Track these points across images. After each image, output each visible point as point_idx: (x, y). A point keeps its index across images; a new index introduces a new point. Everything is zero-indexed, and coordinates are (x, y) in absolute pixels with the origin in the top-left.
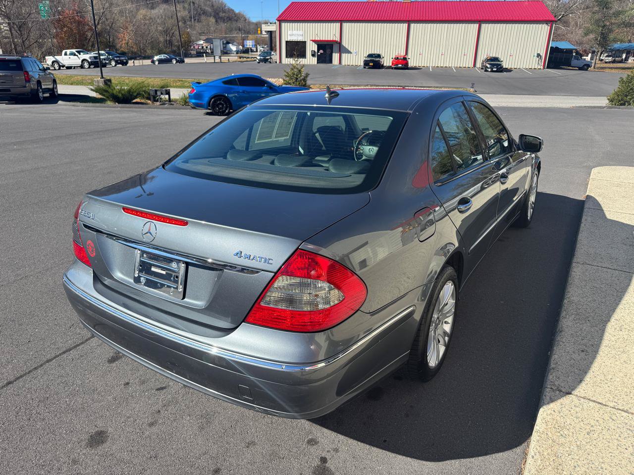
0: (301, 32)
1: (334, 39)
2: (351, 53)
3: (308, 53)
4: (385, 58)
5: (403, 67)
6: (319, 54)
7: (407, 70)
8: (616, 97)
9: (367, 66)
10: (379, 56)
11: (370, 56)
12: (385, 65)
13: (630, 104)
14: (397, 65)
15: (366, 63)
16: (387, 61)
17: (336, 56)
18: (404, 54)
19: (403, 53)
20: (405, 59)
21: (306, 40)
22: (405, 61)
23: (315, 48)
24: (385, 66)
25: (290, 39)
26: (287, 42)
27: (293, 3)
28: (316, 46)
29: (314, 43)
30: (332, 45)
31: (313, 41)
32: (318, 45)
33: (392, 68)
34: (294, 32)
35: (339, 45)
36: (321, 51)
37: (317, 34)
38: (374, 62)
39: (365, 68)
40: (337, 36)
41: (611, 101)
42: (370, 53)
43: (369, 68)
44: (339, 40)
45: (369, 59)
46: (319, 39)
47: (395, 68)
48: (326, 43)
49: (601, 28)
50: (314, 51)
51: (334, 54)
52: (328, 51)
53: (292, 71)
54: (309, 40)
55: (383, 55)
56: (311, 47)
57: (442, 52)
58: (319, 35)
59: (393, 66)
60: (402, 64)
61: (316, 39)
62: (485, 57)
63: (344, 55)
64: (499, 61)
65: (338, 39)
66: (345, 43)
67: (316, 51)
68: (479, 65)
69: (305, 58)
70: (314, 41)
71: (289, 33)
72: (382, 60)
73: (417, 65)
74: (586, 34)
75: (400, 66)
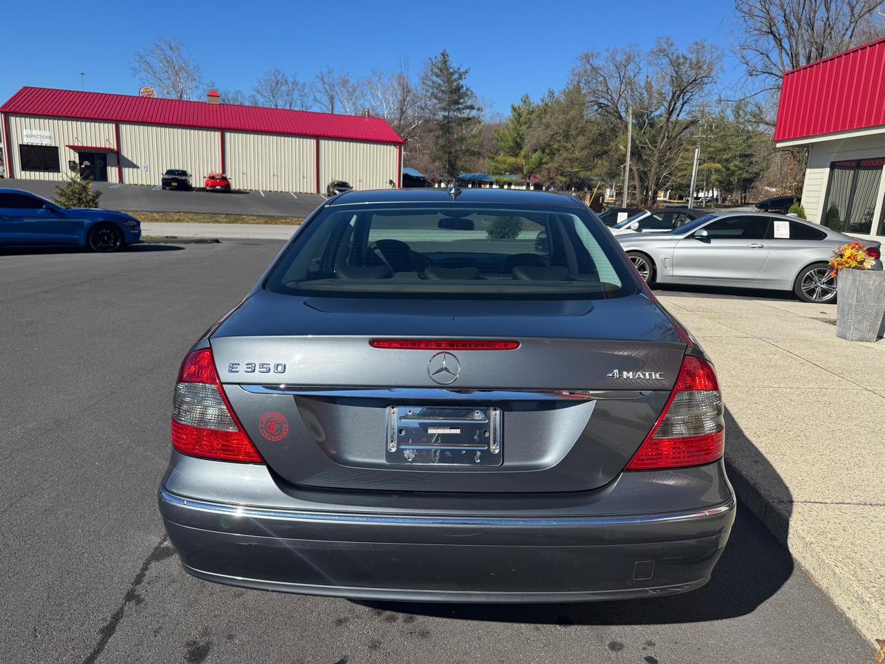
0: (47, 133)
1: (108, 146)
2: (138, 168)
3: (64, 165)
4: (193, 177)
5: (223, 189)
6: (83, 166)
7: (229, 194)
8: (495, 230)
9: (167, 186)
10: (184, 173)
11: (169, 172)
12: (194, 186)
13: (509, 237)
14: (215, 186)
15: (166, 183)
16: (197, 181)
17: (112, 173)
18: (221, 172)
19: (218, 171)
20: (224, 179)
21: (57, 145)
22: (225, 183)
23: (75, 157)
24: (195, 188)
25: (26, 141)
26: (22, 147)
27: (25, 88)
28: (77, 155)
29: (72, 151)
30: (105, 155)
31: (70, 147)
32: (79, 154)
33: (207, 191)
34: (34, 131)
35: (116, 155)
36: (87, 163)
37: (77, 138)
38: (176, 181)
39: (164, 188)
40: (111, 142)
41: (491, 233)
42: (169, 168)
43: (171, 189)
44: (115, 148)
45: (170, 177)
46: (80, 145)
47: (211, 191)
48: (93, 151)
49: (447, 155)
50: (74, 162)
51: (109, 168)
52: (98, 163)
53: (71, 188)
54: (62, 146)
55: (189, 172)
56: (67, 157)
57: (274, 173)
58: (80, 138)
59: (208, 188)
60: (220, 185)
61: (76, 145)
62: (330, 181)
63: (126, 171)
64: (348, 187)
65: (113, 146)
66: (126, 153)
67: (77, 161)
68: (324, 190)
69: (59, 172)
70: (73, 148)
71: (25, 133)
72: (189, 179)
73: (241, 188)
74: (434, 161)
75: (218, 187)
